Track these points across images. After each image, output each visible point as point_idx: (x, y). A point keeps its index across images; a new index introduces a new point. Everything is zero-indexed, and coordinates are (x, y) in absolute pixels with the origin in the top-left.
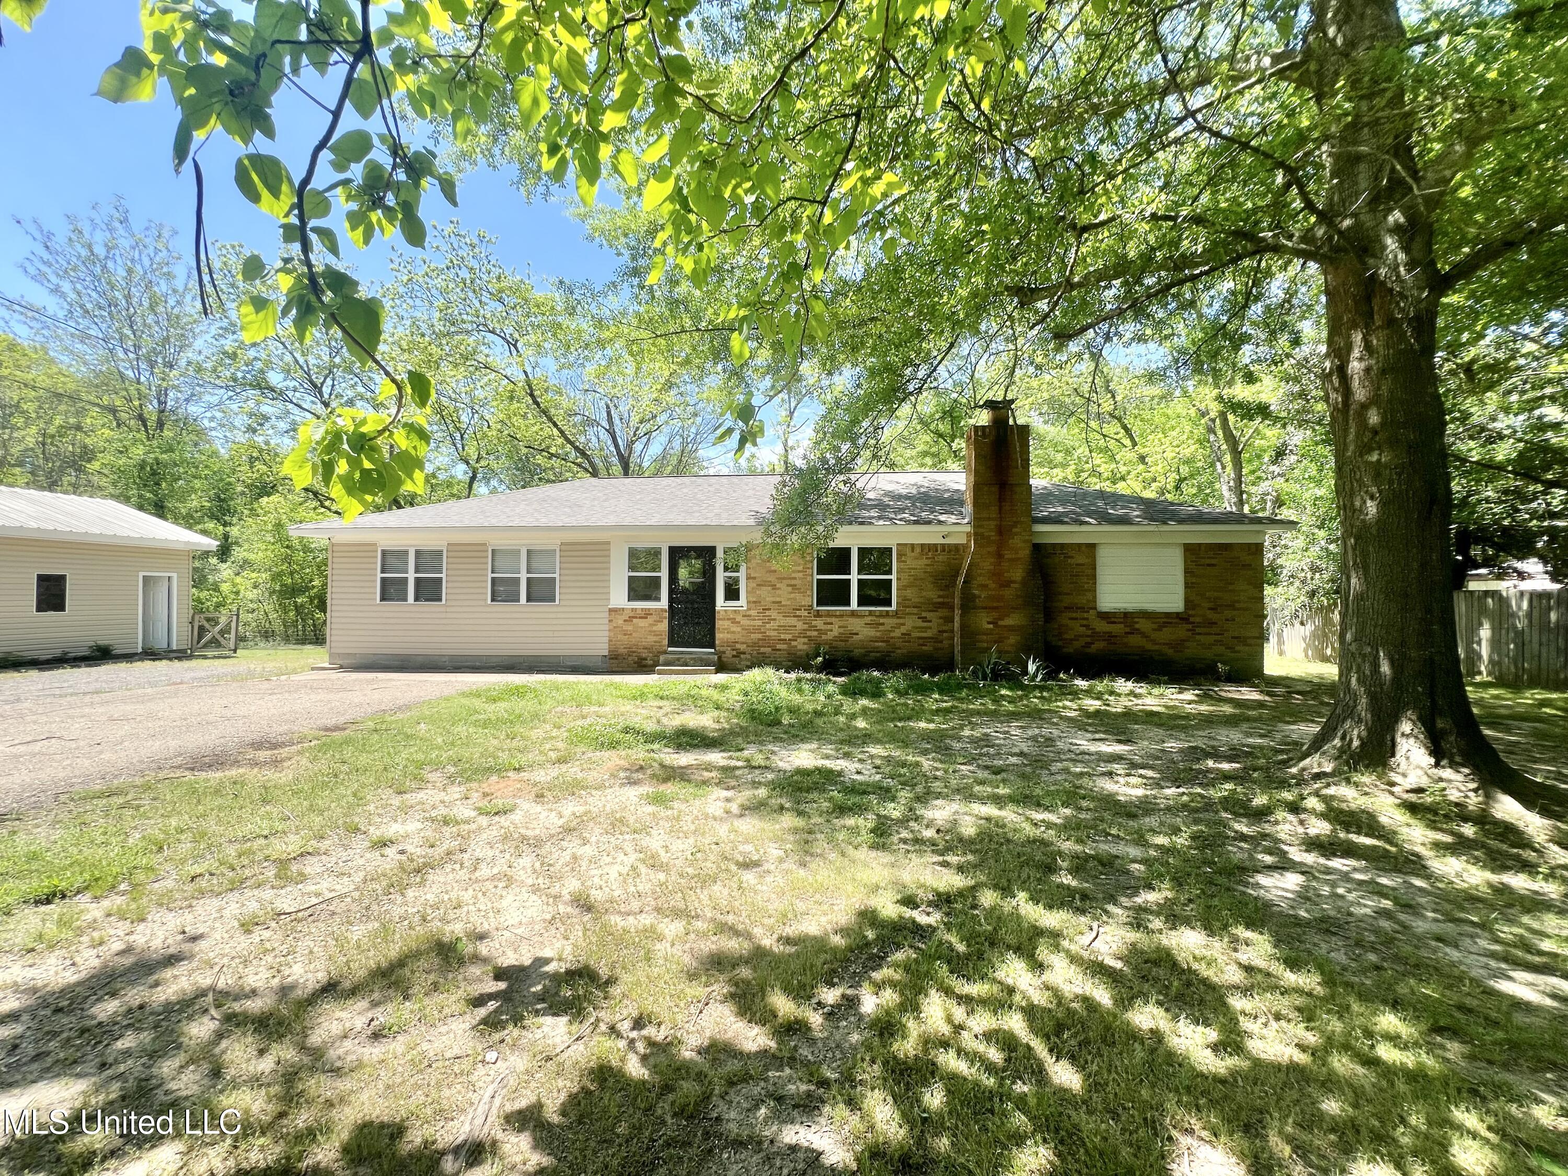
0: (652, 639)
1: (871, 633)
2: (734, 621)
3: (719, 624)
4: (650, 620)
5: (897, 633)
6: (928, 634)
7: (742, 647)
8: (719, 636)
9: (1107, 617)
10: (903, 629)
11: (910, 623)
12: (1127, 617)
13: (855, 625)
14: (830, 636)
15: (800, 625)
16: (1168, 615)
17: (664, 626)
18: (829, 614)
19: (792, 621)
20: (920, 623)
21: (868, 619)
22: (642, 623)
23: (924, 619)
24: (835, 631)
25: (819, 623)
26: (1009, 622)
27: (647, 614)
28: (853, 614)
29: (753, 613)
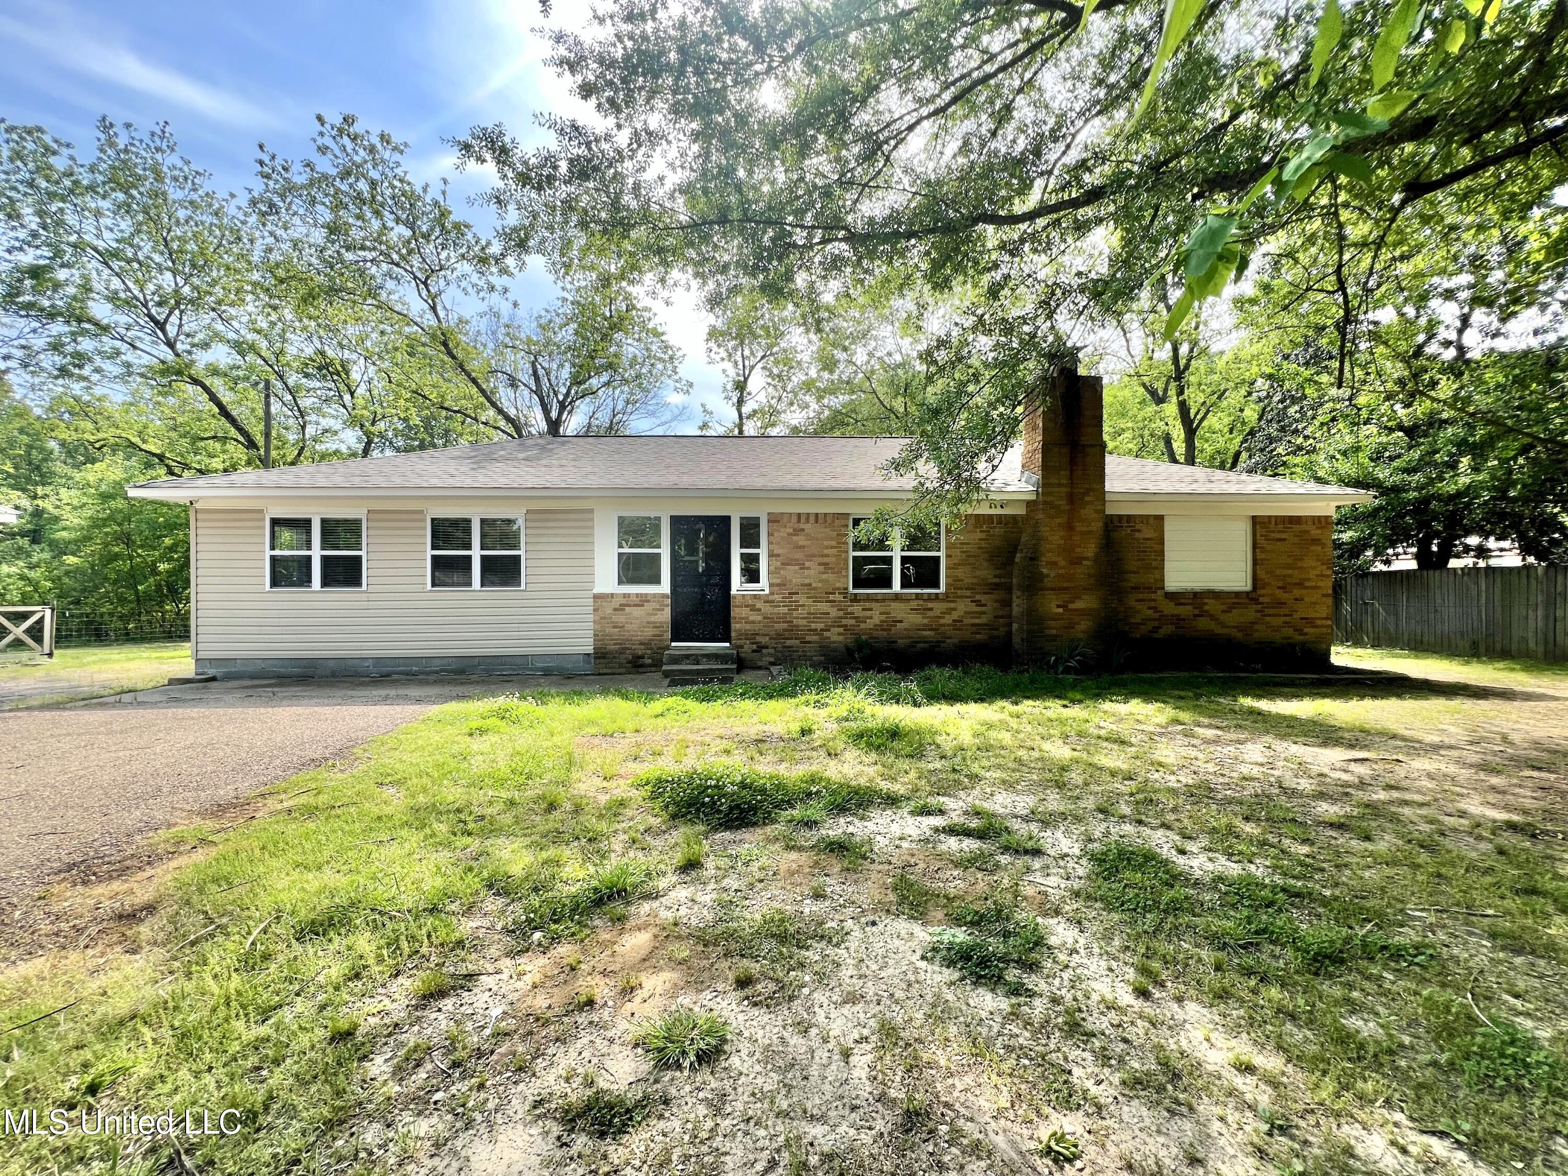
0: (651, 631)
1: (917, 619)
2: (753, 608)
3: (735, 612)
4: (648, 607)
5: (948, 620)
6: (983, 620)
7: (764, 640)
8: (735, 626)
9: (1174, 597)
10: (955, 615)
11: (962, 607)
12: (1197, 597)
13: (898, 610)
14: (870, 624)
15: (834, 612)
16: (1237, 594)
17: (666, 615)
18: (868, 598)
19: (824, 607)
20: (973, 608)
21: (914, 604)
22: (637, 612)
23: (979, 603)
24: (876, 617)
25: (857, 609)
26: (1079, 605)
27: (643, 600)
28: (897, 597)
29: (777, 597)
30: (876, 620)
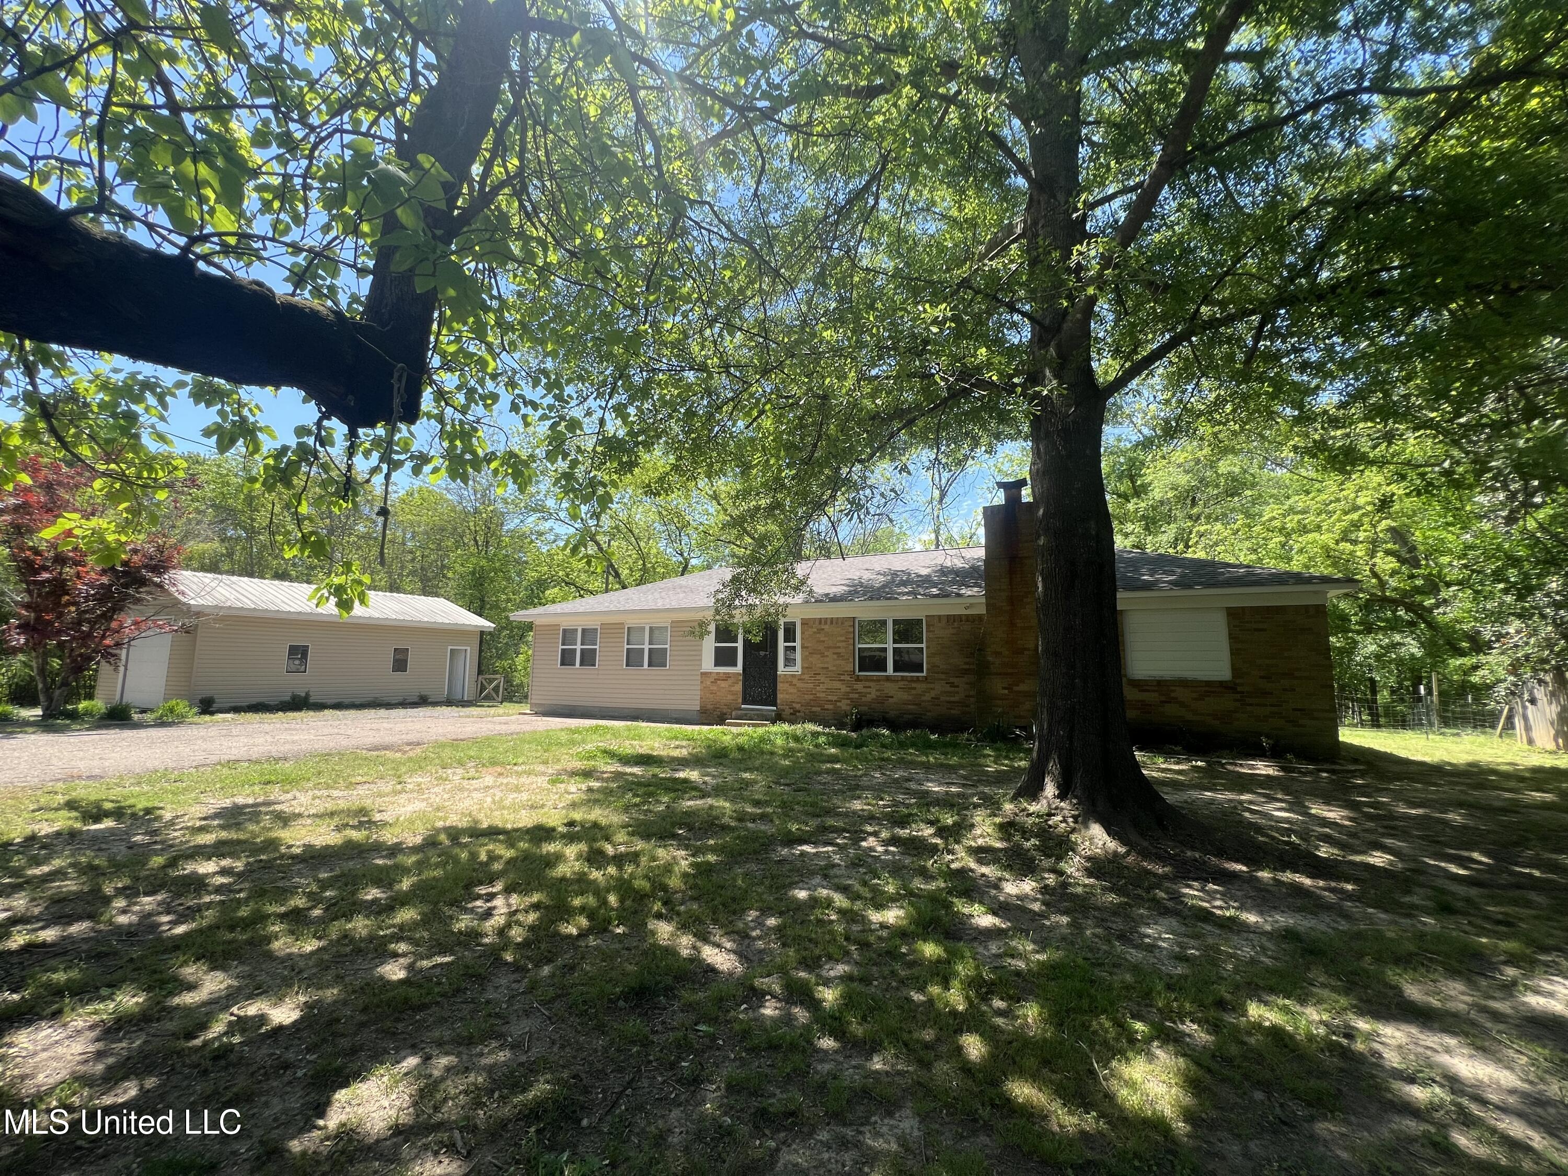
0: (730, 697)
1: (905, 696)
2: (791, 684)
3: (780, 686)
4: (730, 681)
5: (927, 697)
6: (956, 698)
7: (798, 706)
8: (780, 696)
9: (1139, 685)
10: (933, 694)
11: (939, 688)
12: (1161, 685)
13: (890, 689)
14: (869, 698)
15: (844, 689)
16: (1208, 683)
17: (739, 687)
18: (867, 679)
19: (837, 685)
20: (948, 688)
21: (901, 684)
22: (723, 684)
23: (952, 685)
24: (873, 694)
25: (859, 686)
27: (727, 676)
28: (888, 678)
29: (806, 677)
30: (873, 696)
